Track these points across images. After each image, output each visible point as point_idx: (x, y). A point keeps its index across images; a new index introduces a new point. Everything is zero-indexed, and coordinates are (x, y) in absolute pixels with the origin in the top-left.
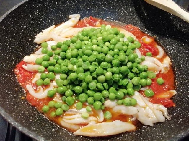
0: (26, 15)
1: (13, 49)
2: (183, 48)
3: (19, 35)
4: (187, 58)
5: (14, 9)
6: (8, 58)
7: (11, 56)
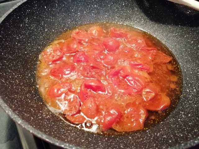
0: (17, 25)
1: (12, 66)
2: (185, 33)
3: (14, 48)
4: (192, 42)
5: (3, 19)
6: (10, 77)
7: (13, 75)
